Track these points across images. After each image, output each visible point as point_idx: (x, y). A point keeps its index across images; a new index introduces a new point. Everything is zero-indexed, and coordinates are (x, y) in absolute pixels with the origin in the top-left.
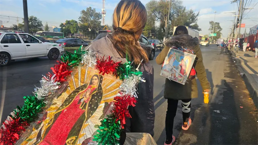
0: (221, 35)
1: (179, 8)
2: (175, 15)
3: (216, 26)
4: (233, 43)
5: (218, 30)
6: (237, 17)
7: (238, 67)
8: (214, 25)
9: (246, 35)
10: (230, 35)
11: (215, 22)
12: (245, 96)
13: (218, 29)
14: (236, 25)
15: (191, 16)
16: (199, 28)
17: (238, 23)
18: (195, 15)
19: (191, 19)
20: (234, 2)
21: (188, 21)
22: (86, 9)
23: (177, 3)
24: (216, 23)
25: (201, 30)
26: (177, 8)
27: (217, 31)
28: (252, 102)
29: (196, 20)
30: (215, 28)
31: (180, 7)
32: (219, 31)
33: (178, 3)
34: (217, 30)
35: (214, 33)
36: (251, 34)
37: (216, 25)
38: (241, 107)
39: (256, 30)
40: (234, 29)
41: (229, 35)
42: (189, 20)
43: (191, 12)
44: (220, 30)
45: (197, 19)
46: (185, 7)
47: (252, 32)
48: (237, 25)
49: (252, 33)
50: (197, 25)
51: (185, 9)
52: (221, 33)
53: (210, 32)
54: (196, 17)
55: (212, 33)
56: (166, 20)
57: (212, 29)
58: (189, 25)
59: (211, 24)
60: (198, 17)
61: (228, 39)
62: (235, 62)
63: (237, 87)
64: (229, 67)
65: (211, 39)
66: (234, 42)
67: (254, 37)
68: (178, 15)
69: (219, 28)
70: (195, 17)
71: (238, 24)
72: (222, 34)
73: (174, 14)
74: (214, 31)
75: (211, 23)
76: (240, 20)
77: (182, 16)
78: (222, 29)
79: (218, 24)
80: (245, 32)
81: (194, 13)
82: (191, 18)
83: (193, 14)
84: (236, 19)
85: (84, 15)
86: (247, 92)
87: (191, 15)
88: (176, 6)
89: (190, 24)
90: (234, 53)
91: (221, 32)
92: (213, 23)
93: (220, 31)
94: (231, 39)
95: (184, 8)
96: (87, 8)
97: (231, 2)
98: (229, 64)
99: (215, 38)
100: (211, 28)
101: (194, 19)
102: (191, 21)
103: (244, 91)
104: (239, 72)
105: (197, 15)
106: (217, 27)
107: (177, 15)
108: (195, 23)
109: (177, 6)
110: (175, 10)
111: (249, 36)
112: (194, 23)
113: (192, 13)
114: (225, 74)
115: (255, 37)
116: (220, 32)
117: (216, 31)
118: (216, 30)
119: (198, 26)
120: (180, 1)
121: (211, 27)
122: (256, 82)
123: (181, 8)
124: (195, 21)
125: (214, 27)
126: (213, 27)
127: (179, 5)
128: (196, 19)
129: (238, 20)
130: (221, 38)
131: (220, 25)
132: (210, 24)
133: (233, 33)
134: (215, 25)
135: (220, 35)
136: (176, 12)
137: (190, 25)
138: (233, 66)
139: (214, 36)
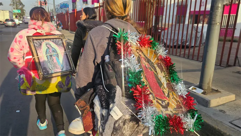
13: (20, 5)
30: (16, 4)
32: (21, 8)
35: (17, 9)
47: (57, 10)
52: (24, 10)
57: (13, 5)
74: (16, 7)
78: (24, 5)
91: (24, 8)
93: (23, 7)
100: (12, 3)
106: (19, 3)
116: (23, 9)
118: (18, 6)
126: (14, 3)
135: (24, 12)
139: (18, 12)
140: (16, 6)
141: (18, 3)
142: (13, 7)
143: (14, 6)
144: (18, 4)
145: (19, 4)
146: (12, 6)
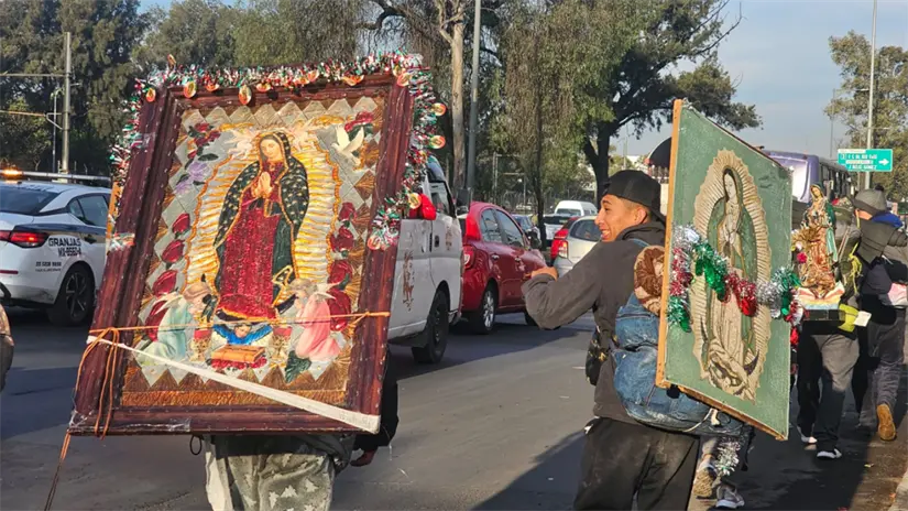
16: (733, 101)
19: (664, 26)
21: (642, 36)
25: (753, 124)
29: (706, 35)
42: (653, 29)
45: (716, 25)
50: (716, 74)
55: (857, 142)
56: (458, 31)
58: (653, 74)
75: (848, 49)
89: (662, 65)
92: (865, 48)
108: (700, 59)
112: (692, 55)
119: (728, 91)
124: (698, 42)
132: (838, 61)
137: (663, 73)
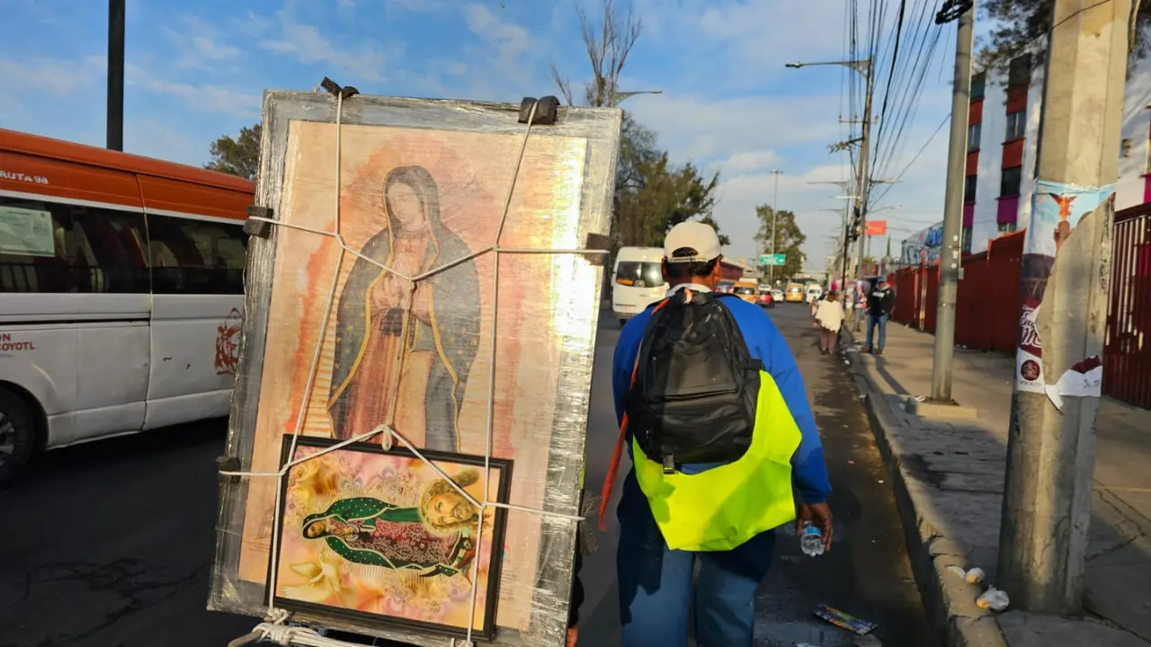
0: (802, 259)
1: (647, 158)
2: (630, 182)
3: (781, 227)
4: (846, 296)
5: (791, 242)
6: (854, 204)
7: (856, 378)
8: (774, 221)
9: (888, 267)
10: (837, 262)
11: (776, 209)
12: (864, 443)
13: (791, 236)
14: (850, 229)
15: (689, 189)
17: (856, 224)
18: (705, 183)
20: (838, 147)
22: (240, 135)
23: (639, 138)
24: (783, 214)
26: (638, 158)
27: (787, 246)
28: (878, 454)
30: (777, 232)
31: (650, 156)
32: (792, 247)
33: (642, 138)
34: (786, 239)
35: (777, 251)
36: (907, 261)
37: (784, 221)
38: (850, 462)
39: (923, 249)
40: (846, 245)
41: (833, 262)
43: (689, 173)
44: (798, 239)
46: (666, 153)
47: (912, 253)
48: (854, 231)
49: (909, 259)
51: (665, 161)
52: (800, 254)
53: (760, 245)
54: (706, 193)
57: (767, 238)
59: (762, 217)
60: (715, 193)
61: (827, 275)
62: (847, 362)
63: (846, 426)
64: (829, 377)
65: (766, 273)
66: (848, 294)
67: (914, 275)
68: (641, 182)
69: (794, 232)
70: (702, 194)
71: (858, 229)
72: (805, 255)
73: (625, 181)
74: (775, 243)
76: (861, 212)
77: (658, 189)
78: (802, 238)
79: (791, 216)
80: (888, 253)
81: (698, 175)
82: (690, 194)
83: (696, 178)
84: (851, 210)
85: (227, 158)
86: (870, 436)
87: (690, 182)
88: (634, 149)
90: (850, 333)
91: (801, 248)
93: (797, 243)
94: (839, 279)
95: (661, 158)
96: (245, 131)
97: (830, 150)
98: (829, 369)
99: (781, 270)
100: (764, 232)
101: (702, 199)
102: (689, 208)
103: (864, 435)
104: (857, 392)
105: (713, 185)
106: (787, 228)
107: (637, 184)
109: (637, 148)
110: (630, 165)
111: (899, 272)
113: (694, 174)
114: (817, 397)
115: (917, 276)
116: (797, 250)
117: (782, 246)
118: (783, 239)
120: (647, 133)
121: (762, 228)
122: (892, 412)
123: (653, 160)
125: (773, 229)
126: (770, 231)
127: (644, 146)
128: (707, 199)
129: (857, 212)
130: (802, 270)
131: (798, 221)
133: (845, 255)
134: (777, 220)
135: (799, 262)
136: (635, 174)
138: (842, 374)
139: (776, 263)
140: (776, 238)
141: (783, 231)
142: (765, 243)
143: (768, 242)
144: (784, 234)
145: (787, 234)
146: (762, 240)
